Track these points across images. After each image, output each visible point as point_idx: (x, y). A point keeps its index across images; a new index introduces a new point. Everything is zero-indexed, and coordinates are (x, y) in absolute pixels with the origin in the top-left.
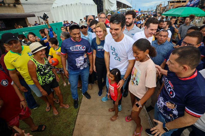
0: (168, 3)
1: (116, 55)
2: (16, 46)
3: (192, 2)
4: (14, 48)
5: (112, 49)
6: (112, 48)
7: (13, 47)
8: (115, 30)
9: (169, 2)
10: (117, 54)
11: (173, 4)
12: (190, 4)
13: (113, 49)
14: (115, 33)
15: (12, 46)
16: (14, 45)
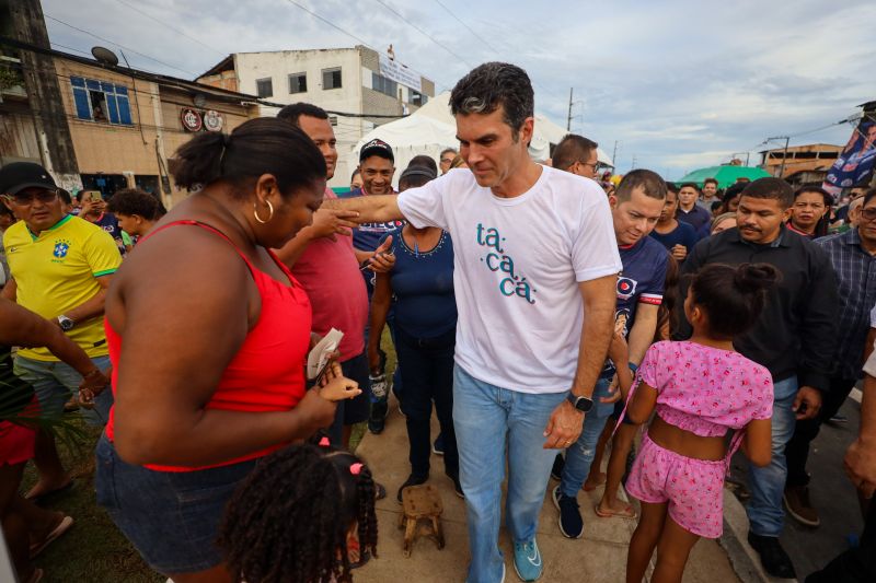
0: (760, 157)
1: (507, 267)
2: (40, 209)
3: (851, 159)
4: (33, 215)
5: (483, 239)
6: (484, 234)
7: (32, 210)
8: (480, 146)
9: (764, 153)
10: (511, 264)
11: (779, 161)
12: (844, 164)
13: (488, 238)
14: (481, 159)
15: (28, 206)
16: (37, 204)
